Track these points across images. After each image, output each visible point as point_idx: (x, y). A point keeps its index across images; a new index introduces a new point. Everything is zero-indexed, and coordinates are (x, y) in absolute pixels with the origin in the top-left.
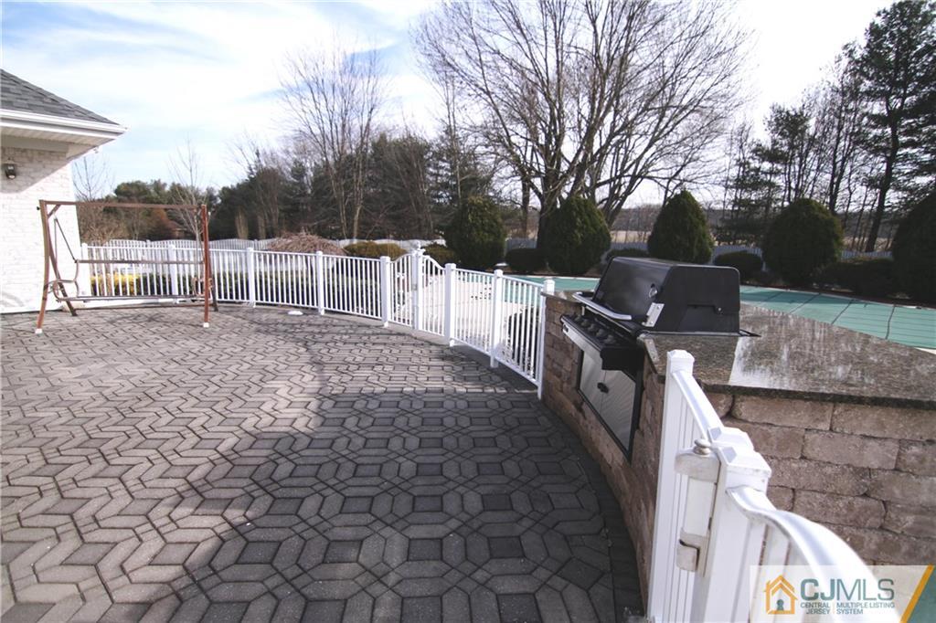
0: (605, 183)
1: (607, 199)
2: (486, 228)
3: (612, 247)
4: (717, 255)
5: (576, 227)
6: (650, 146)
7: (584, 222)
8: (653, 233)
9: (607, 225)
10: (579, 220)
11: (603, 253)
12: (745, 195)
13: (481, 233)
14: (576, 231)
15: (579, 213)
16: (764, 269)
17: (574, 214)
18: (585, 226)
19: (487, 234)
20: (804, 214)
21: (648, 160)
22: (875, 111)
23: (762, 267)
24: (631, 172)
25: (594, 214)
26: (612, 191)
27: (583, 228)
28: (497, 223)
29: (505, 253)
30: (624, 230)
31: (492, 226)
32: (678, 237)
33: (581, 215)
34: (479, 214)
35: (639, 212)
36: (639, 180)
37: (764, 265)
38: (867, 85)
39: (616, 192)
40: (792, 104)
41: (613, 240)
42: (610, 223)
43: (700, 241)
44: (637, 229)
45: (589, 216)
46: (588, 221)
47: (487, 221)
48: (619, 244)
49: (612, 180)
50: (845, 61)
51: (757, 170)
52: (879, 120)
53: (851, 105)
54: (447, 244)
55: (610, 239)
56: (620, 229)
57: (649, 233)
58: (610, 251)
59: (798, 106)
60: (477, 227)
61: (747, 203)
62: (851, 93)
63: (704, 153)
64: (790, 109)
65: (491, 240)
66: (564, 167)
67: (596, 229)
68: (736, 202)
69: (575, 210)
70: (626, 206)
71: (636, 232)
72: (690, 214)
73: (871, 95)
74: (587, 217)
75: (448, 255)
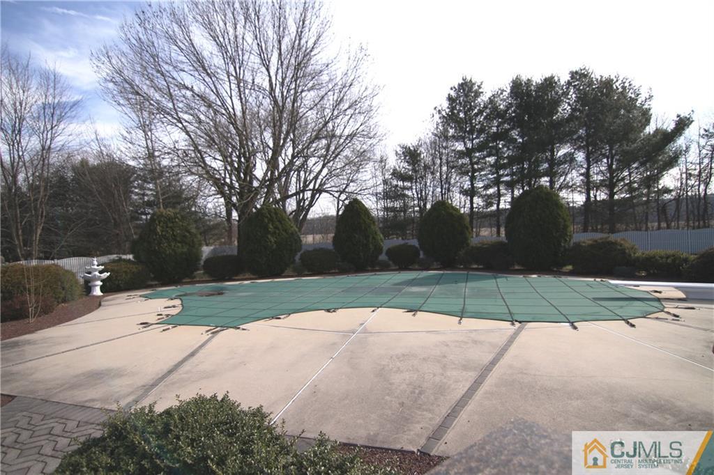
0: (292, 195)
1: (295, 211)
2: (178, 239)
3: (304, 249)
4: (387, 248)
5: (269, 232)
6: (323, 167)
7: (276, 228)
8: (336, 234)
9: (297, 229)
10: (271, 226)
11: (297, 254)
12: (390, 205)
13: (173, 244)
14: (269, 236)
15: (271, 220)
16: (422, 256)
17: (266, 220)
18: (277, 232)
19: (179, 245)
20: (443, 212)
21: (322, 179)
22: (459, 149)
23: (419, 255)
24: (311, 186)
25: (285, 220)
26: (298, 203)
27: (275, 233)
28: (189, 232)
29: (202, 263)
30: (311, 234)
31: (185, 236)
32: (357, 236)
33: (272, 221)
34: (170, 225)
35: (320, 220)
36: (318, 195)
37: (421, 253)
38: (451, 132)
39: (302, 204)
40: (411, 142)
41: (304, 242)
42: (300, 229)
43: (373, 238)
44: (321, 233)
45: (280, 222)
46: (280, 227)
47: (178, 231)
48: (309, 245)
49: (297, 194)
50: (437, 116)
51: (397, 186)
52: (461, 154)
53: (444, 144)
54: (134, 257)
55: (301, 241)
56: (308, 234)
57: (332, 235)
58: (302, 252)
59: (415, 143)
60: (167, 239)
61: (393, 209)
62: (444, 136)
63: (360, 175)
64: (410, 146)
65: (185, 250)
66: (256, 184)
67: (287, 233)
68: (386, 209)
69: (267, 217)
70: (310, 216)
71: (320, 235)
72: (363, 216)
73: (454, 138)
74: (277, 223)
75: (135, 270)
